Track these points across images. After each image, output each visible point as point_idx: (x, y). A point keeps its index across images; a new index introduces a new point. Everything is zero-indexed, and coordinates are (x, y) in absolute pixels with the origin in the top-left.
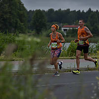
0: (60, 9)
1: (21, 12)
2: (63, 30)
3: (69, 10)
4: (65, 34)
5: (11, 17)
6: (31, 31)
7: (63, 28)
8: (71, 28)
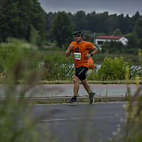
0: (94, 12)
1: (36, 15)
2: (96, 43)
3: (107, 13)
4: (100, 49)
5: (21, 21)
6: (49, 43)
7: (97, 40)
8: (109, 40)
